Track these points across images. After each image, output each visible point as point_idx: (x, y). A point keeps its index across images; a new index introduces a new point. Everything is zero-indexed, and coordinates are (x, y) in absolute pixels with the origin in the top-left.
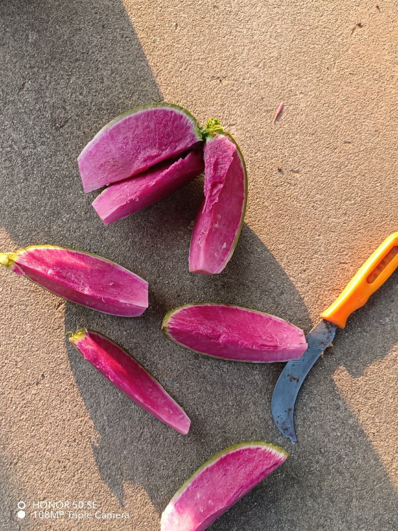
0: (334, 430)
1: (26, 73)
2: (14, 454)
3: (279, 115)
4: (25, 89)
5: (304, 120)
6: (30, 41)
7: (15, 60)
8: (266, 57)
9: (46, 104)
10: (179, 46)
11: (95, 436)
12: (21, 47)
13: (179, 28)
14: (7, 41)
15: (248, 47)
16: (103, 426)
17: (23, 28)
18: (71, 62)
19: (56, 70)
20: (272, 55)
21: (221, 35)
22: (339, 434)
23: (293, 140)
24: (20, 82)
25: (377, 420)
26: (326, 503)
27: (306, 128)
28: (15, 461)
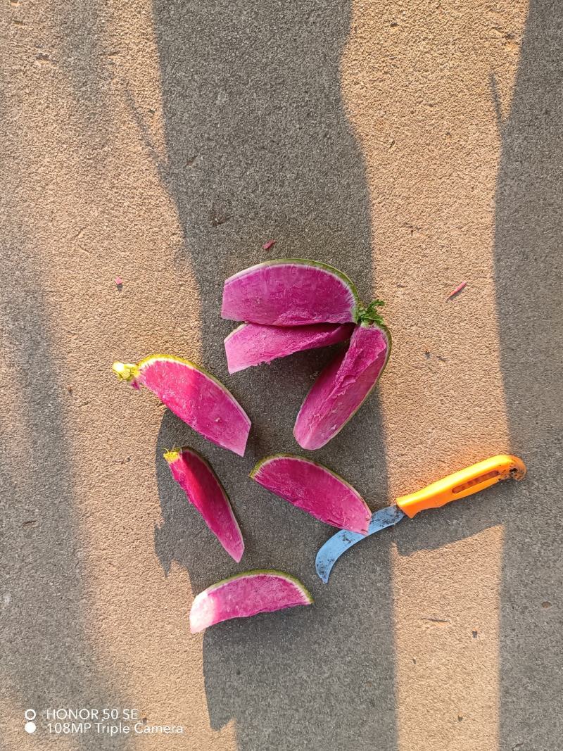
0: (362, 586)
1: (201, 144)
2: (88, 509)
3: (456, 294)
4: (194, 164)
5: (479, 309)
6: (217, 102)
7: (193, 123)
8: (476, 221)
9: (211, 191)
10: (385, 171)
11: (160, 521)
12: (205, 108)
13: (394, 148)
14: (191, 94)
15: (461, 201)
16: (169, 515)
17: (215, 81)
18: (255, 148)
19: (236, 153)
20: (483, 221)
21: (437, 175)
22: (365, 590)
23: (457, 326)
24: (192, 153)
25: (402, 591)
26: (329, 630)
27: (477, 318)
28: (88, 515)
